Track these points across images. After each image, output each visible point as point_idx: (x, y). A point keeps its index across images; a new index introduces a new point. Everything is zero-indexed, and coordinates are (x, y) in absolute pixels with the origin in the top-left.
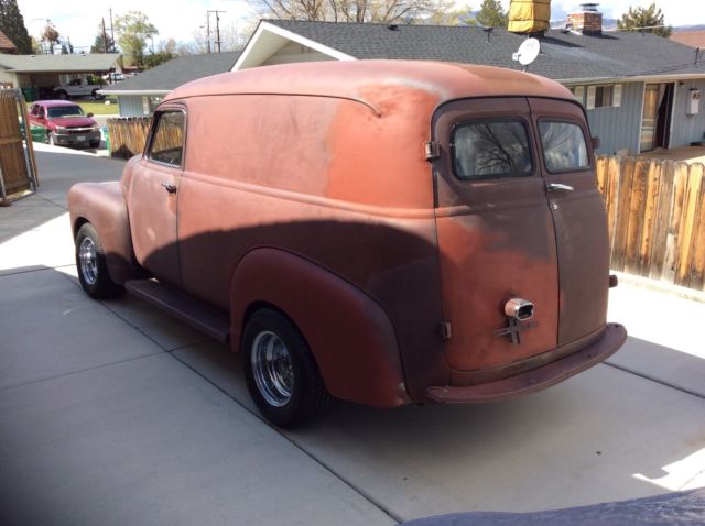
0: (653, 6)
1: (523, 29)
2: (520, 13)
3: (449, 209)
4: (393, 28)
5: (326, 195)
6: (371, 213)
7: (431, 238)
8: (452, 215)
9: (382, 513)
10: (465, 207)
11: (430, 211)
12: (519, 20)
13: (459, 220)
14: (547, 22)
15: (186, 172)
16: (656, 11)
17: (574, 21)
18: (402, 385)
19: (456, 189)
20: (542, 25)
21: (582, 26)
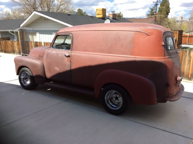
0: (120, 13)
1: (100, 17)
2: (99, 13)
3: (167, 57)
4: (69, 15)
5: (131, 55)
6: (148, 59)
7: (165, 63)
8: (168, 58)
9: (162, 131)
10: (169, 56)
11: (164, 57)
12: (99, 15)
13: (169, 59)
14: (105, 15)
15: (72, 51)
16: (121, 14)
17: (110, 15)
18: (157, 99)
19: (168, 52)
20: (104, 16)
21: (112, 17)
